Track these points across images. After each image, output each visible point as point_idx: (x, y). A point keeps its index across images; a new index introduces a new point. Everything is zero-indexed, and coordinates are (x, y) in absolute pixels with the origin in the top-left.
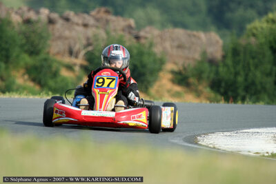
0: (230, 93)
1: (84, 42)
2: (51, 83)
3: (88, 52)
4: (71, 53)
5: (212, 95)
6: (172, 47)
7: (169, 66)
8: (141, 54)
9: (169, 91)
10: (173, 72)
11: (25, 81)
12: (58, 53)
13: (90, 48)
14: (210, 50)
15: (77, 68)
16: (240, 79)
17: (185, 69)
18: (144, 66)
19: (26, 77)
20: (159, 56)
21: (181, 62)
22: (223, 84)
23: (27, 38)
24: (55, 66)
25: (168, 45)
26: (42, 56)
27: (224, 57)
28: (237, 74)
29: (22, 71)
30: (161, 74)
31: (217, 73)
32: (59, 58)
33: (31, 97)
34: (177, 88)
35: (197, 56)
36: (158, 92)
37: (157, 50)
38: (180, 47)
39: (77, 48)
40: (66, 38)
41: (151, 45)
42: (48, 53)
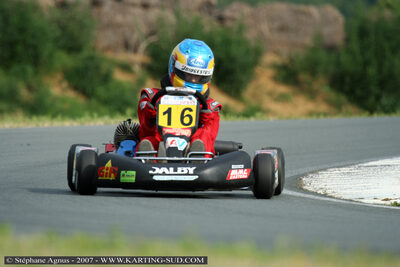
0: (359, 92)
1: (144, 30)
2: (101, 91)
3: (151, 44)
4: (127, 46)
5: (333, 95)
6: (271, 30)
7: (269, 58)
8: (227, 42)
9: (270, 94)
10: (275, 66)
11: (63, 90)
12: (108, 48)
13: (153, 39)
14: (327, 31)
15: (137, 68)
16: (372, 71)
17: (292, 60)
18: (232, 60)
19: (65, 84)
20: (253, 44)
21: (285, 50)
22: (348, 79)
23: (63, 28)
24: (104, 67)
25: (265, 27)
26: (85, 53)
27: (347, 40)
28: (366, 64)
29: (59, 76)
30: (258, 70)
31: (338, 63)
32: (110, 55)
33: (68, 123)
34: (282, 89)
35: (308, 41)
36: (254, 96)
37: (250, 35)
38: (283, 29)
39: (134, 38)
40: (119, 26)
41: (241, 29)
42: (94, 49)
